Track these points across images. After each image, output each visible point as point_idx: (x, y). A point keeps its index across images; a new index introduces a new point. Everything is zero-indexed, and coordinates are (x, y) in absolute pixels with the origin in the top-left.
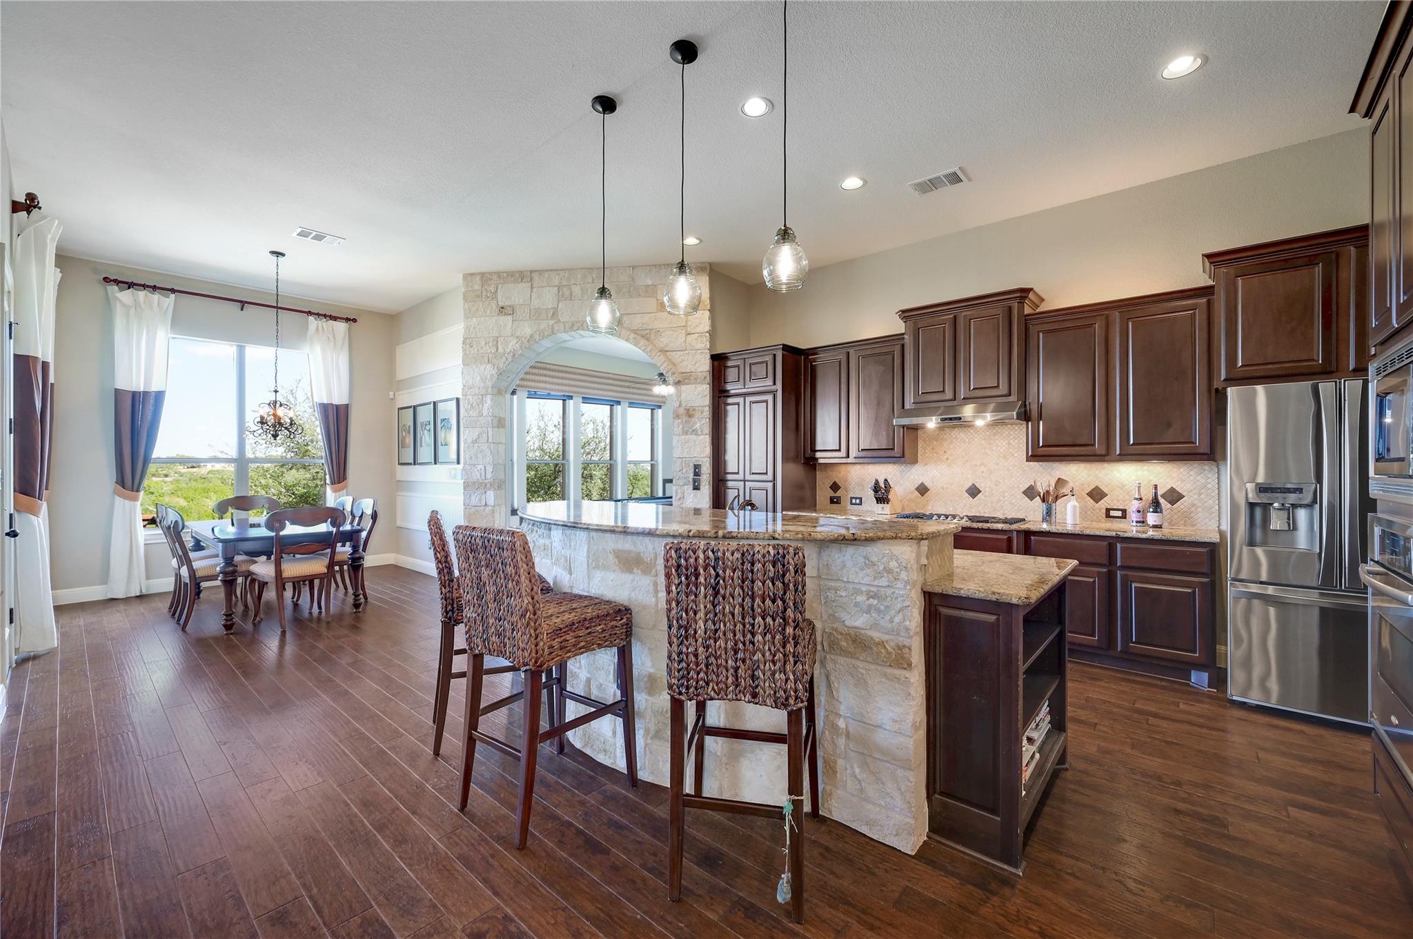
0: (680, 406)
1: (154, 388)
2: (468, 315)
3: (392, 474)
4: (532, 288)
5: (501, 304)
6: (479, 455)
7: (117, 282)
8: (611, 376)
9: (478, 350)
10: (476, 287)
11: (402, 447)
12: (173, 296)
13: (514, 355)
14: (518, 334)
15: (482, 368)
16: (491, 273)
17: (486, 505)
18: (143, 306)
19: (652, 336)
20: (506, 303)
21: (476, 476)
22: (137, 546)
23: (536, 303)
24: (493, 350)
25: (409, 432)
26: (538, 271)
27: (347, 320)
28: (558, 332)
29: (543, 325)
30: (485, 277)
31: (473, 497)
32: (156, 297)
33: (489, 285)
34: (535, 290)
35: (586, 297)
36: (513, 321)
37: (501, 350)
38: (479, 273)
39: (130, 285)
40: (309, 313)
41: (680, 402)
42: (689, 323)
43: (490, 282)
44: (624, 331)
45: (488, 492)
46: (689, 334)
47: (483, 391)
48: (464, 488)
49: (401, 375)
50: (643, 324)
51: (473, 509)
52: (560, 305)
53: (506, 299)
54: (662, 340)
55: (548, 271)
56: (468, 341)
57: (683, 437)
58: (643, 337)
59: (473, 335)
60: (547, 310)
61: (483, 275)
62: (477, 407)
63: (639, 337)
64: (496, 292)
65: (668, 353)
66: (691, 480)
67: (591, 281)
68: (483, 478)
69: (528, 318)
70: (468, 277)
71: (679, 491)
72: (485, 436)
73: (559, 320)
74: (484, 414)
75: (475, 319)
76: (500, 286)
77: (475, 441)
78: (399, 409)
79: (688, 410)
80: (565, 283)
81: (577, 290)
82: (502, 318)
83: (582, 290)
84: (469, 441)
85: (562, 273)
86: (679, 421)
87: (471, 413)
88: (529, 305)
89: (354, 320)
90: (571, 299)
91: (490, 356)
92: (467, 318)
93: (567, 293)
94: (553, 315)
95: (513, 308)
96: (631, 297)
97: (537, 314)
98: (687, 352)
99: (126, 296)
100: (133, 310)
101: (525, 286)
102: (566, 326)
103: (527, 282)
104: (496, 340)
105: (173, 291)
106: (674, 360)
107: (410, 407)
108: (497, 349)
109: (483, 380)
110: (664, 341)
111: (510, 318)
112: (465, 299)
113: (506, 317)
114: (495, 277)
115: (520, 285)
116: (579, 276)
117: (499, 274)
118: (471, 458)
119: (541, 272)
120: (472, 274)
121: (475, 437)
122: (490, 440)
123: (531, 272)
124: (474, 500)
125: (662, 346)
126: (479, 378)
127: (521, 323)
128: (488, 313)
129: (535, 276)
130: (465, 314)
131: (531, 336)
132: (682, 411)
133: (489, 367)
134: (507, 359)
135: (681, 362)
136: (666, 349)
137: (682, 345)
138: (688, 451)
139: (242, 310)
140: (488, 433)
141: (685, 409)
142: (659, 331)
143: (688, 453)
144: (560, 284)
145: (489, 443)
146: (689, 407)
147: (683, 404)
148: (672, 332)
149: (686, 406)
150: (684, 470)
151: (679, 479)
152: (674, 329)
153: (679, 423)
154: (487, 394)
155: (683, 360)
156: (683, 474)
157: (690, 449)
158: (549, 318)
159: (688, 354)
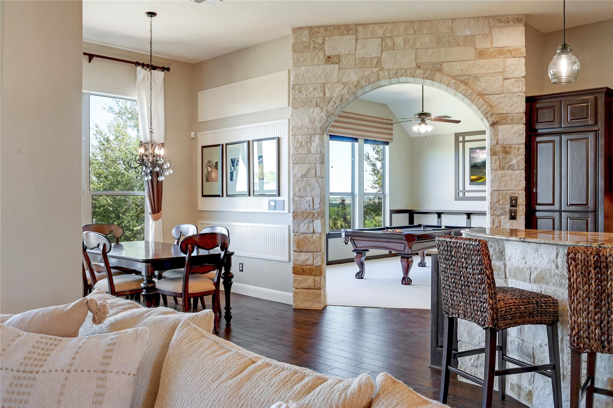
0: (497, 143)
2: (297, 64)
3: (194, 204)
4: (357, 40)
5: (327, 54)
6: (308, 188)
8: (352, 115)
9: (306, 95)
10: (305, 39)
11: (207, 180)
13: (342, 99)
14: (344, 80)
15: (311, 111)
16: (318, 27)
17: (314, 232)
19: (471, 82)
20: (333, 54)
21: (305, 206)
23: (360, 53)
24: (321, 95)
25: (216, 167)
26: (361, 24)
27: (163, 69)
28: (383, 78)
29: (368, 72)
30: (313, 30)
31: (302, 226)
33: (317, 38)
34: (359, 41)
35: (408, 47)
36: (339, 69)
37: (328, 94)
38: (307, 27)
40: (137, 64)
41: (498, 140)
42: (506, 69)
43: (317, 35)
44: (445, 77)
45: (315, 221)
46: (506, 79)
47: (312, 132)
48: (294, 217)
49: (202, 117)
50: (463, 70)
51: (302, 236)
52: (384, 54)
53: (333, 50)
54: (480, 84)
55: (371, 24)
56: (297, 87)
57: (500, 172)
58: (462, 82)
59: (302, 82)
60: (371, 59)
61: (311, 28)
62: (305, 146)
63: (459, 83)
64: (323, 43)
65: (486, 97)
66: (508, 211)
67: (412, 32)
68: (311, 207)
69: (353, 66)
70: (297, 30)
71: (496, 221)
72: (313, 171)
73: (383, 68)
74: (313, 152)
75: (303, 68)
76: (327, 38)
77: (304, 176)
78: (203, 147)
79: (505, 147)
80: (388, 34)
81: (399, 41)
82: (329, 66)
83: (405, 41)
84: (299, 175)
85: (385, 26)
86: (497, 157)
87: (300, 151)
88: (355, 55)
89: (168, 69)
90: (394, 49)
91: (318, 100)
92: (296, 67)
93: (390, 44)
94: (377, 63)
95: (339, 57)
96: (450, 46)
97: (361, 63)
98: (503, 95)
101: (350, 39)
102: (391, 73)
103: (352, 34)
104: (323, 86)
106: (491, 103)
107: (218, 145)
108: (325, 94)
109: (313, 121)
110: (481, 86)
111: (336, 66)
112: (294, 51)
113: (332, 66)
114: (322, 30)
115: (345, 37)
116: (402, 28)
117: (326, 28)
118: (300, 190)
119: (365, 25)
120: (300, 28)
121: (304, 172)
122: (318, 175)
123: (356, 25)
124: (303, 228)
125: (480, 89)
126: (308, 119)
127: (347, 71)
128: (316, 61)
129: (360, 29)
130: (294, 64)
131: (358, 82)
132: (498, 148)
133: (317, 110)
134: (335, 103)
135: (498, 105)
136: (484, 92)
137: (499, 89)
138: (504, 184)
139: (90, 62)
140: (316, 169)
141: (502, 147)
142: (477, 76)
143: (504, 186)
144: (383, 36)
145: (317, 177)
146: (506, 144)
147: (501, 142)
148: (490, 77)
149: (503, 143)
150: (501, 202)
151: (496, 210)
152: (492, 74)
153: (496, 159)
154: (315, 134)
155: (500, 103)
156: (499, 205)
157: (506, 183)
158: (374, 66)
159: (505, 97)
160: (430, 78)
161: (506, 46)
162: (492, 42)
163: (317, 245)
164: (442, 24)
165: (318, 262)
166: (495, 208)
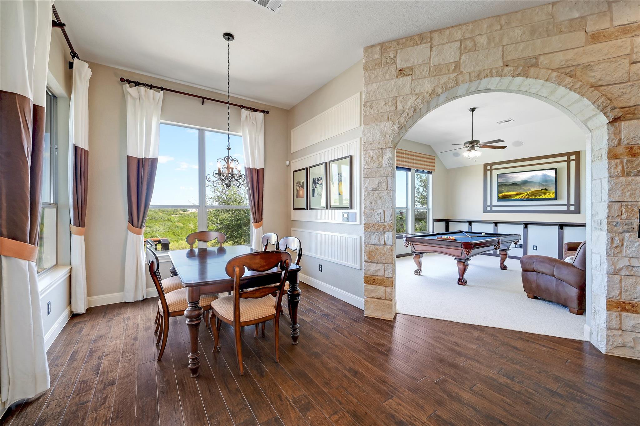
0: (619, 144)
1: (151, 156)
2: (368, 83)
3: (288, 216)
4: (431, 47)
5: (399, 67)
6: (379, 201)
7: (129, 82)
9: (378, 111)
10: (376, 56)
11: (297, 197)
12: (162, 92)
13: (415, 110)
14: (417, 91)
15: (382, 125)
16: (390, 42)
17: (385, 244)
18: (144, 97)
19: (578, 73)
20: (405, 66)
21: (376, 219)
22: (141, 265)
23: (435, 60)
24: (393, 108)
25: (303, 187)
26: (436, 31)
27: (263, 111)
28: (462, 82)
29: (444, 79)
30: (384, 46)
31: (373, 237)
32: (151, 91)
33: (389, 53)
34: (434, 49)
35: (493, 45)
36: (412, 80)
37: (400, 107)
38: (378, 44)
39: (137, 84)
40: (242, 107)
41: (620, 140)
42: (635, 50)
43: (389, 50)
44: (543, 71)
45: (387, 233)
46: (634, 63)
47: (383, 146)
48: (365, 229)
49: (293, 150)
50: (568, 60)
51: (374, 247)
52: (463, 58)
53: (405, 62)
54: (593, 74)
55: (448, 28)
56: (368, 104)
57: (623, 179)
58: (566, 74)
59: (373, 98)
60: (448, 65)
61: (382, 45)
62: (377, 160)
63: (563, 75)
64: (395, 57)
65: (601, 88)
66: (636, 227)
67: (499, 27)
68: (382, 220)
69: (427, 75)
70: (368, 49)
71: (617, 238)
72: (384, 184)
73: (462, 72)
74: (384, 165)
75: (374, 85)
76: (399, 51)
77: (375, 189)
78: (294, 172)
79: (631, 148)
80: (468, 35)
81: (482, 40)
82: (401, 79)
83: (489, 39)
84: (370, 189)
85: (464, 27)
86: (618, 161)
87: (371, 165)
88: (429, 63)
89: (268, 112)
90: (475, 50)
91: (390, 114)
92: (367, 85)
93: (470, 44)
94: (455, 68)
95: (412, 68)
96: (548, 36)
97: (437, 71)
98: (630, 83)
99: (133, 91)
100: (138, 100)
101: (424, 48)
102: (472, 75)
103: (427, 43)
104: (395, 100)
105: (162, 89)
106: (609, 95)
107: (304, 169)
108: (396, 107)
109: (384, 136)
110: (596, 75)
111: (409, 78)
112: (366, 69)
113: (405, 78)
114: (394, 44)
115: (419, 47)
116: (485, 26)
117: (398, 41)
118: (371, 203)
119: (440, 31)
120: (372, 46)
121: (375, 186)
122: (390, 188)
123: (431, 32)
124: (374, 239)
125: (592, 80)
126: (379, 134)
127: (420, 81)
128: (387, 76)
129: (436, 36)
130: (366, 82)
131: (433, 90)
132: (621, 150)
133: (389, 124)
134: (408, 114)
135: (620, 96)
136: (600, 83)
137: (624, 76)
138: (630, 194)
139: (203, 104)
140: (387, 182)
141: (627, 148)
142: (589, 65)
143: (630, 196)
144: (463, 38)
145: (389, 190)
146: (633, 144)
147: (624, 142)
148: (608, 64)
149: (628, 144)
150: (624, 216)
151: (616, 225)
152: (613, 60)
153: (617, 163)
154: (387, 148)
155: (624, 93)
156: (621, 219)
157: (634, 192)
158: (451, 72)
159: (633, 85)
160: (522, 74)
161: (634, 20)
162: (612, 20)
163: (388, 256)
164: (538, 12)
165: (389, 273)
166: (614, 224)
